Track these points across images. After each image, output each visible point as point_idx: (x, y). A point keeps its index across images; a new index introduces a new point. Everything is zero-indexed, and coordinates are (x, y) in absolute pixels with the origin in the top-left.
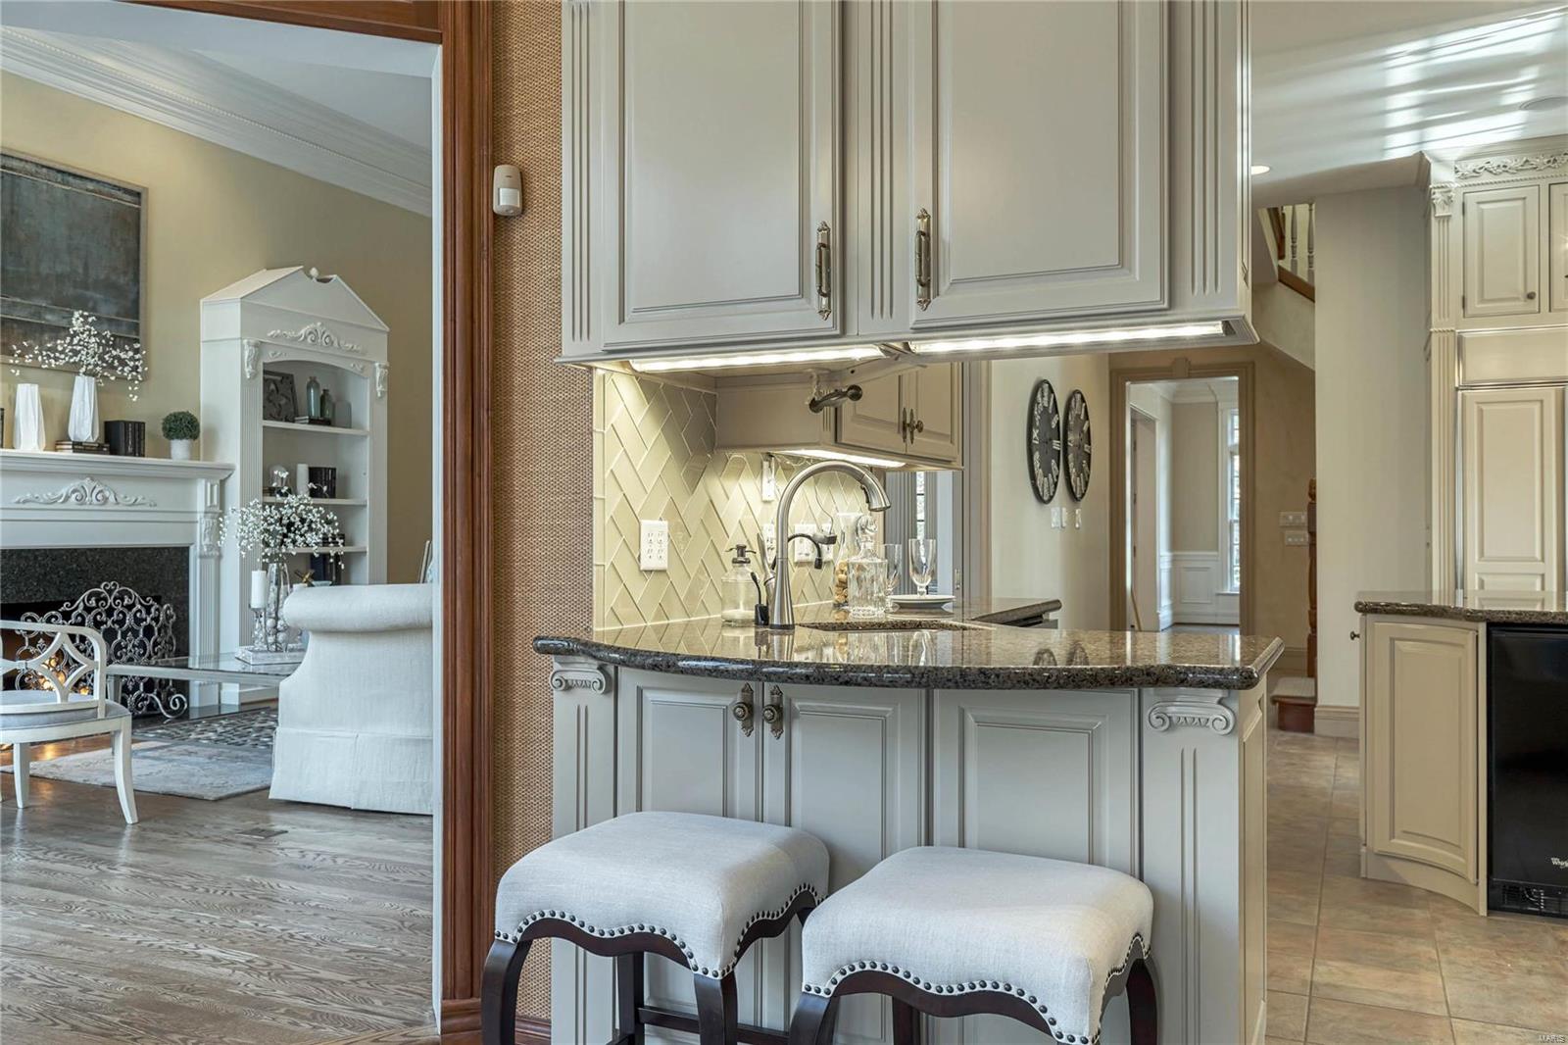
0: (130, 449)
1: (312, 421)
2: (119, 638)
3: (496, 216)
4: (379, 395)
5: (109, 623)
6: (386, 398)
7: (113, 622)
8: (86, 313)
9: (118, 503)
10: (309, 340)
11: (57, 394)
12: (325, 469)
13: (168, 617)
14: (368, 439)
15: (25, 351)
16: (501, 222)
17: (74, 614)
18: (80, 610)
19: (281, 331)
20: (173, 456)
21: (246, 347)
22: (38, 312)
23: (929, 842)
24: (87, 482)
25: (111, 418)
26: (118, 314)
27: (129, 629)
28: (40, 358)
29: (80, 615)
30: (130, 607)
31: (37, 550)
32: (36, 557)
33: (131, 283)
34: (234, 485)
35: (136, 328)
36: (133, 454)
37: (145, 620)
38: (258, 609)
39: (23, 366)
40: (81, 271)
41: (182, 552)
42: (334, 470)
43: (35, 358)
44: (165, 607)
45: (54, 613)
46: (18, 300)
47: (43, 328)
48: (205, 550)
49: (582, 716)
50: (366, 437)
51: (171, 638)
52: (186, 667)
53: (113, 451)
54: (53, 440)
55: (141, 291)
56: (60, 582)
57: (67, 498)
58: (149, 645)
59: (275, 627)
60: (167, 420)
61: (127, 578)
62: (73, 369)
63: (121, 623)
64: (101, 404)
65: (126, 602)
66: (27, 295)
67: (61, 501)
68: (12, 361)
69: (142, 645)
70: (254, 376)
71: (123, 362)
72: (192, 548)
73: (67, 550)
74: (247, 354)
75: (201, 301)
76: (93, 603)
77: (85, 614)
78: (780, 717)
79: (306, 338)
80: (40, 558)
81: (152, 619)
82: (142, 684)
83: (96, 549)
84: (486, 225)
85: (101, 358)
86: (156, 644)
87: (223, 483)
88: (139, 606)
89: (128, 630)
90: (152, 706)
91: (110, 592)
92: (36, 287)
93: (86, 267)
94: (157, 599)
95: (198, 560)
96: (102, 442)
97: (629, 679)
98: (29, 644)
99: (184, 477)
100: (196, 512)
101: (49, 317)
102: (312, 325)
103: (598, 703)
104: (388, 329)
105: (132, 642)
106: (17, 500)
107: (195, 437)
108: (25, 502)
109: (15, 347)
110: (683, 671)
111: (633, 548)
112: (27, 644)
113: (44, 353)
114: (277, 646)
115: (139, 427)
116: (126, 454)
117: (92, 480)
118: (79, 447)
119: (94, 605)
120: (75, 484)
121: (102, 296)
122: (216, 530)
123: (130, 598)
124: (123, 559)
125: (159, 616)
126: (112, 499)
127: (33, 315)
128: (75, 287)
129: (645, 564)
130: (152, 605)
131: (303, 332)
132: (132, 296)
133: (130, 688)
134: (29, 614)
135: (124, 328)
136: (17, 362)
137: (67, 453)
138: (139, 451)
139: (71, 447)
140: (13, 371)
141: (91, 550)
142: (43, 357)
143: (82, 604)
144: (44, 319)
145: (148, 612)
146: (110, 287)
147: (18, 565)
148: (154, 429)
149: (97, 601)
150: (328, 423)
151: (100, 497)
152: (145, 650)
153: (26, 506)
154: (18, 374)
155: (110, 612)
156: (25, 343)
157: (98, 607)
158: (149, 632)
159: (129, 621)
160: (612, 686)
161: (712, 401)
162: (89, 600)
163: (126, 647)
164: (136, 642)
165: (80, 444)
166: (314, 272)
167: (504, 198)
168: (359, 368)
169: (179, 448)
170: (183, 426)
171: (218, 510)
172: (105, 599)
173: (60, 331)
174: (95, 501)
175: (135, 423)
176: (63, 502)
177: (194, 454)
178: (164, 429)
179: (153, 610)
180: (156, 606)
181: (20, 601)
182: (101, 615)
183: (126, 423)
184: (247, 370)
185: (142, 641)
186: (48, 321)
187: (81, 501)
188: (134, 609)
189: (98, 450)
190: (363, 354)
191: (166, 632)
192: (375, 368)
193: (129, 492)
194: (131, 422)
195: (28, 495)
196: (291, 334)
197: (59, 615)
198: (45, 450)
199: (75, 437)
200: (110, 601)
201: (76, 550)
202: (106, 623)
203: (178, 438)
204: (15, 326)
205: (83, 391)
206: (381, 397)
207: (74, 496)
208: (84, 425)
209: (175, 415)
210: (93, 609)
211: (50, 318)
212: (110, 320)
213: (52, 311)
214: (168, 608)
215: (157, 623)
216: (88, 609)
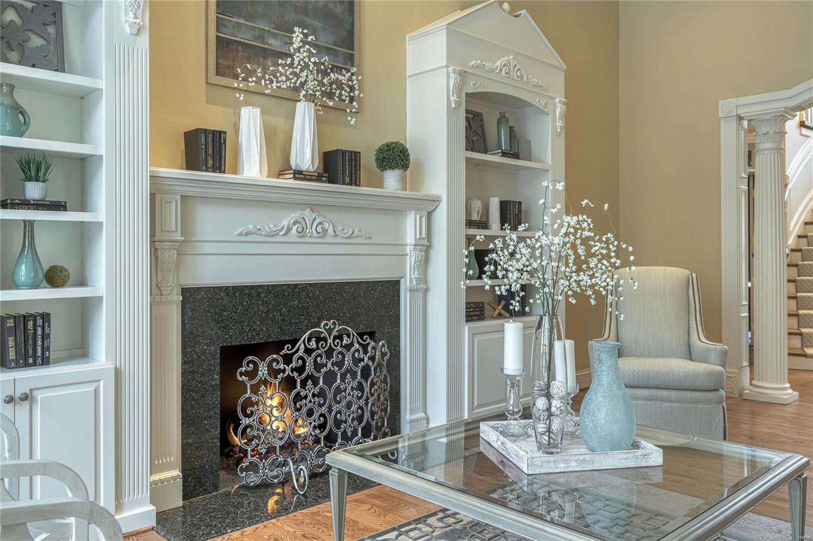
0: (347, 180)
1: (504, 154)
2: (339, 381)
4: (559, 130)
5: (329, 365)
6: (563, 134)
7: (333, 364)
8: (305, 31)
9: (336, 236)
10: (503, 72)
11: (279, 122)
12: (513, 202)
13: (383, 355)
14: (550, 172)
15: (251, 73)
17: (295, 357)
18: (301, 353)
19: (481, 62)
20: (384, 186)
21: (452, 74)
22: (261, 35)
24: (307, 213)
25: (329, 148)
26: (335, 44)
28: (263, 82)
29: (301, 358)
30: (348, 347)
31: (260, 286)
32: (258, 294)
33: (346, 13)
34: (441, 216)
35: (351, 59)
36: (349, 184)
37: (363, 360)
38: (514, 377)
39: (246, 91)
41: (394, 285)
42: (520, 203)
43: (258, 82)
44: (380, 344)
45: (275, 356)
46: (242, 21)
47: (266, 53)
48: (415, 283)
50: (548, 170)
51: (385, 376)
53: (331, 181)
55: (356, 22)
56: (283, 320)
57: (289, 229)
58: (366, 386)
59: (548, 409)
60: (380, 150)
61: (344, 314)
62: (291, 96)
63: (340, 364)
64: (320, 135)
65: (345, 342)
66: (251, 17)
67: (282, 233)
68: (236, 85)
69: (360, 387)
70: (458, 104)
72: (402, 281)
73: (288, 286)
74: (452, 82)
75: (407, 36)
76: (313, 344)
77: (305, 356)
79: (501, 70)
80: (263, 295)
81: (369, 359)
82: (360, 428)
83: (316, 284)
87: (429, 214)
88: (357, 346)
89: (347, 371)
91: (330, 331)
92: (258, 9)
94: (373, 336)
95: (408, 293)
96: (321, 171)
98: (251, 392)
99: (395, 208)
100: (406, 245)
101: (272, 41)
102: (506, 58)
104: (565, 67)
105: (350, 384)
106: (240, 231)
107: (405, 167)
108: (247, 234)
109: (239, 71)
112: (249, 391)
113: (267, 77)
114: (550, 437)
115: (355, 157)
116: (343, 184)
117: (312, 210)
118: (299, 175)
119: (315, 346)
120: (294, 216)
121: (321, 25)
122: (425, 262)
123: (349, 336)
124: (341, 294)
125: (375, 355)
126: (330, 231)
128: (296, 12)
130: (369, 344)
131: (498, 63)
132: (347, 27)
133: (349, 434)
134: (250, 358)
135: (340, 59)
136: (241, 85)
137: (288, 182)
138: (354, 181)
139: (292, 176)
140: (238, 95)
141: (310, 285)
142: (265, 80)
143: (302, 346)
144: (267, 44)
145: (365, 352)
146: (327, 16)
147: (241, 304)
148: (368, 159)
149: (317, 343)
150: (516, 156)
151: (319, 229)
152: (363, 392)
153: (250, 238)
154: (242, 98)
155: (329, 353)
156: (248, 66)
157: (318, 348)
158: (366, 372)
159: (348, 361)
162: (309, 340)
163: (345, 390)
164: (355, 384)
165: (300, 172)
166: (506, 6)
168: (543, 103)
169: (391, 179)
170: (395, 156)
171: (425, 242)
172: (325, 339)
174: (315, 234)
175: (351, 152)
176: (285, 234)
177: (405, 185)
178: (378, 159)
179: (369, 349)
180: (372, 344)
181: (243, 343)
182: (321, 357)
183: (342, 152)
184: (452, 99)
185: (360, 383)
186: (271, 45)
187: (301, 233)
188: (353, 349)
189: (319, 179)
190: (546, 90)
191: (381, 372)
192: (555, 104)
194: (348, 151)
195: (251, 227)
196: (489, 65)
197: (280, 359)
198: (267, 177)
199: (296, 164)
200: (330, 341)
201: (297, 285)
202: (326, 365)
203: (390, 168)
204: (240, 48)
205: (304, 117)
206: (560, 133)
207: (295, 228)
208: (304, 154)
209: (388, 145)
210: (313, 350)
212: (328, 49)
213: (275, 36)
214: (383, 346)
215: (373, 361)
216: (308, 351)
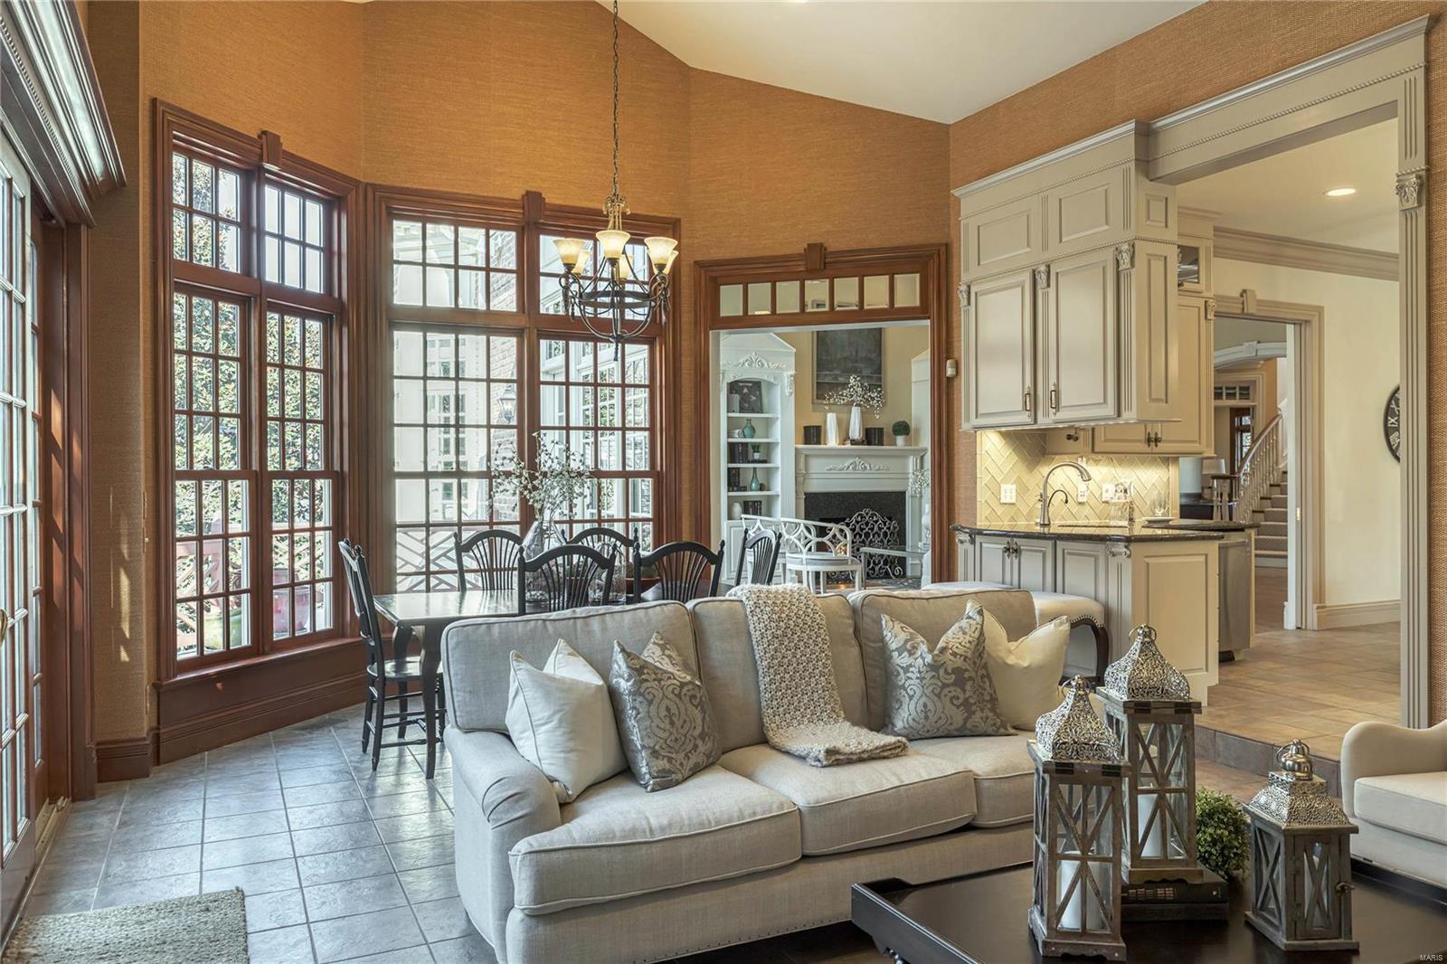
0: (877, 442)
2: (871, 537)
3: (948, 378)
5: (867, 529)
7: (869, 529)
8: (856, 375)
9: (871, 469)
11: (844, 416)
13: (895, 528)
15: (831, 397)
16: (950, 380)
17: (852, 525)
18: (854, 522)
20: (897, 444)
22: (836, 377)
23: (1055, 591)
24: (857, 459)
25: (869, 427)
26: (871, 374)
27: (876, 533)
30: (876, 522)
31: (836, 493)
33: (878, 356)
34: (927, 458)
35: (880, 379)
36: (878, 445)
37: (884, 528)
39: (830, 404)
40: (854, 354)
41: (903, 494)
43: (835, 400)
44: (894, 522)
45: (842, 523)
46: (827, 373)
47: (838, 385)
48: (914, 493)
49: (966, 552)
51: (896, 537)
52: (904, 550)
53: (869, 444)
54: (842, 439)
55: (883, 359)
56: (846, 508)
57: (849, 467)
58: (886, 541)
60: (895, 426)
61: (875, 505)
62: (850, 404)
63: (872, 529)
64: (863, 420)
65: (874, 519)
66: (832, 369)
67: (846, 469)
68: (825, 403)
69: (882, 541)
71: (873, 399)
72: (907, 492)
75: (913, 361)
76: (859, 518)
77: (855, 524)
78: (1017, 551)
80: (837, 497)
81: (887, 528)
82: (882, 560)
83: (862, 492)
84: (945, 380)
85: (863, 397)
86: (889, 541)
87: (922, 458)
88: (881, 522)
90: (887, 573)
91: (867, 514)
92: (835, 365)
93: (857, 352)
94: (890, 519)
95: (910, 499)
96: (864, 439)
97: (978, 539)
99: (902, 455)
100: (909, 473)
103: (968, 546)
105: (877, 539)
106: (827, 468)
107: (907, 434)
108: (830, 469)
109: (826, 396)
110: (986, 535)
111: (997, 495)
113: (839, 397)
115: (881, 430)
116: (875, 445)
117: (860, 458)
118: (854, 442)
119: (860, 520)
120: (851, 461)
121: (864, 365)
123: (876, 517)
124: (873, 497)
125: (891, 527)
126: (868, 467)
127: (833, 379)
128: (852, 363)
129: (1003, 501)
130: (887, 521)
132: (878, 362)
133: (877, 562)
135: (874, 380)
136: (827, 402)
137: (848, 446)
138: (881, 443)
139: (850, 442)
140: (826, 408)
141: (859, 493)
142: (838, 399)
143: (854, 519)
144: (838, 381)
145: (885, 525)
146: (868, 360)
147: (828, 500)
148: (888, 430)
149: (861, 518)
151: (863, 466)
152: (883, 544)
153: (830, 471)
154: (828, 409)
155: (867, 524)
156: (830, 393)
157: (862, 521)
158: (885, 534)
159: (876, 529)
160: (973, 542)
161: (1045, 435)
162: (857, 517)
163: (874, 542)
167: (950, 372)
169: (900, 440)
170: (903, 428)
172: (865, 517)
173: (845, 385)
174: (861, 469)
175: (879, 429)
177: (908, 443)
178: (893, 430)
179: (887, 524)
180: (889, 522)
182: (863, 525)
183: (875, 429)
185: (882, 538)
187: (854, 469)
188: (878, 523)
189: (862, 443)
191: (894, 535)
193: (878, 464)
194: (877, 428)
195: (832, 466)
198: (838, 444)
199: (852, 437)
200: (867, 518)
202: (865, 529)
203: (900, 435)
205: (855, 413)
207: (851, 466)
208: (856, 432)
209: (898, 423)
211: (841, 380)
212: (867, 377)
213: (841, 377)
215: (890, 530)
216: (858, 522)
